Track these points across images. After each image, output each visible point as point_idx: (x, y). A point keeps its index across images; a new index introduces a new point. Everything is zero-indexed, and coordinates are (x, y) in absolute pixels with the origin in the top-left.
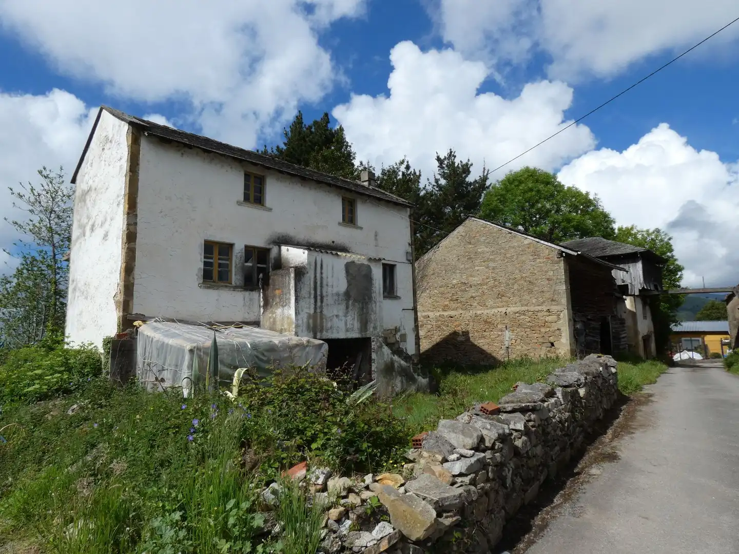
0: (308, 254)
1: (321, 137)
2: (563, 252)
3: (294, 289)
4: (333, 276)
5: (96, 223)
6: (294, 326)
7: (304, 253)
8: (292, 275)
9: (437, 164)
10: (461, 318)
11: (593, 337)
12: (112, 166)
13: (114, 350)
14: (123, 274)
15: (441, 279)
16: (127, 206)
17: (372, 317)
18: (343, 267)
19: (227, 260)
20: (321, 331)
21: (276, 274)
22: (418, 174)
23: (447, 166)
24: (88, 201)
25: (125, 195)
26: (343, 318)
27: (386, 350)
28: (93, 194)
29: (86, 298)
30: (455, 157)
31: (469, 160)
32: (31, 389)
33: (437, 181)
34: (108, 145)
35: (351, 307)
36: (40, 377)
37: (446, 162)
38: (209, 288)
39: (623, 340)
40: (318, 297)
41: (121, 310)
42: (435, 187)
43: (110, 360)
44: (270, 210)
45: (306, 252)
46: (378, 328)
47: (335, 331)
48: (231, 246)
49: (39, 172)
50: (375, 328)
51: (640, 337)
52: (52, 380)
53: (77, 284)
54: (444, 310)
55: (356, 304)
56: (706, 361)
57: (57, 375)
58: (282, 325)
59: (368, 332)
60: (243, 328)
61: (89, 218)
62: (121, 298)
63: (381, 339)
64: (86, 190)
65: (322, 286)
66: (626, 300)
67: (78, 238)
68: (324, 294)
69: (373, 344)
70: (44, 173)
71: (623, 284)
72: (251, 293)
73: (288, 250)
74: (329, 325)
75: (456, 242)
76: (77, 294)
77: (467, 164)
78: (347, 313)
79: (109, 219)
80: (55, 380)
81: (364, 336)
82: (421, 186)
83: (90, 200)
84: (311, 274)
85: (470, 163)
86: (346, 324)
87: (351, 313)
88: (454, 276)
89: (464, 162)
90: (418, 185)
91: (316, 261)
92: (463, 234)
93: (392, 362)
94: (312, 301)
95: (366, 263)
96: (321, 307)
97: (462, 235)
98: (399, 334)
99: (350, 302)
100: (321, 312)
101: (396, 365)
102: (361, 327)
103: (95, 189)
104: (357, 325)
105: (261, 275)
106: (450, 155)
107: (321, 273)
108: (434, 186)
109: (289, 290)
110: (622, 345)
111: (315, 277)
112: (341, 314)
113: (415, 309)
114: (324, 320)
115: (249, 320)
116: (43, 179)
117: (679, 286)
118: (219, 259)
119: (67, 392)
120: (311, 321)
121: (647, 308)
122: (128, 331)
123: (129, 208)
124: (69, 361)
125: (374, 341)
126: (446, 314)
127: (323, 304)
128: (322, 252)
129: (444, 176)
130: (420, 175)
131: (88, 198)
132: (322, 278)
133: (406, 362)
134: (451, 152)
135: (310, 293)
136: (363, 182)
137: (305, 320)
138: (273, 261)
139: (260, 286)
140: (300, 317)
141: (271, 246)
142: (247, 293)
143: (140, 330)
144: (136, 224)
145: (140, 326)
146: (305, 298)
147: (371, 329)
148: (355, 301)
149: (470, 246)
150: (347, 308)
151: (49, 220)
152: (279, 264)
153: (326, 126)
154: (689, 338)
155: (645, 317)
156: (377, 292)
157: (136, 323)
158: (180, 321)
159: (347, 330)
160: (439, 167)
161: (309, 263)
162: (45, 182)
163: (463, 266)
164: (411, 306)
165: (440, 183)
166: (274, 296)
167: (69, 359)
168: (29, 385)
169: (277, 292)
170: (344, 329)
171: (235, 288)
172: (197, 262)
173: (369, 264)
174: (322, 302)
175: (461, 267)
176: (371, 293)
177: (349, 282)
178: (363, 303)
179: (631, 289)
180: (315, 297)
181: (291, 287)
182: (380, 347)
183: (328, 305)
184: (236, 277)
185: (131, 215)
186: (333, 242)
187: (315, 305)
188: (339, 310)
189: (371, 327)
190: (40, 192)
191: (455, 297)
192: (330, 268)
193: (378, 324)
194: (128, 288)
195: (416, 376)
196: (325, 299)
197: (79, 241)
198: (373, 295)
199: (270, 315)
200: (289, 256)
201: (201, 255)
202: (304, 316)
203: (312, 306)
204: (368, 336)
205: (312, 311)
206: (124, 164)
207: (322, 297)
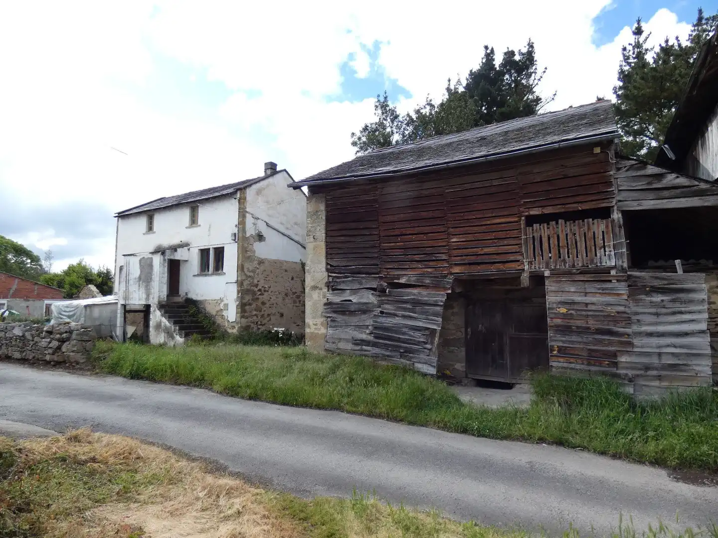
4: (133, 268)
17: (152, 291)
18: (138, 262)
20: (128, 300)
26: (138, 292)
35: (141, 285)
46: (155, 298)
47: (134, 300)
55: (144, 283)
59: (150, 301)
63: (155, 306)
65: (129, 275)
68: (130, 279)
69: (151, 308)
74: (132, 297)
78: (139, 289)
81: (147, 304)
84: (125, 269)
86: (139, 296)
87: (141, 289)
91: (127, 261)
93: (161, 322)
94: (125, 283)
95: (151, 256)
96: (128, 287)
98: (223, 303)
99: (141, 282)
100: (128, 289)
101: (163, 324)
102: (147, 298)
104: (144, 296)
107: (129, 268)
112: (137, 290)
114: (129, 294)
120: (124, 294)
132: (129, 270)
133: (169, 322)
135: (124, 279)
137: (122, 294)
146: (122, 282)
147: (152, 299)
148: (143, 281)
150: (139, 286)
156: (156, 274)
159: (139, 300)
161: (124, 263)
173: (153, 256)
174: (128, 284)
177: (141, 272)
178: (147, 282)
180: (126, 282)
182: (154, 311)
183: (131, 285)
186: (181, 241)
188: (136, 287)
192: (132, 264)
193: (155, 296)
195: (175, 335)
196: (130, 282)
198: (153, 277)
202: (121, 291)
203: (125, 286)
204: (149, 303)
205: (125, 289)
207: (128, 280)
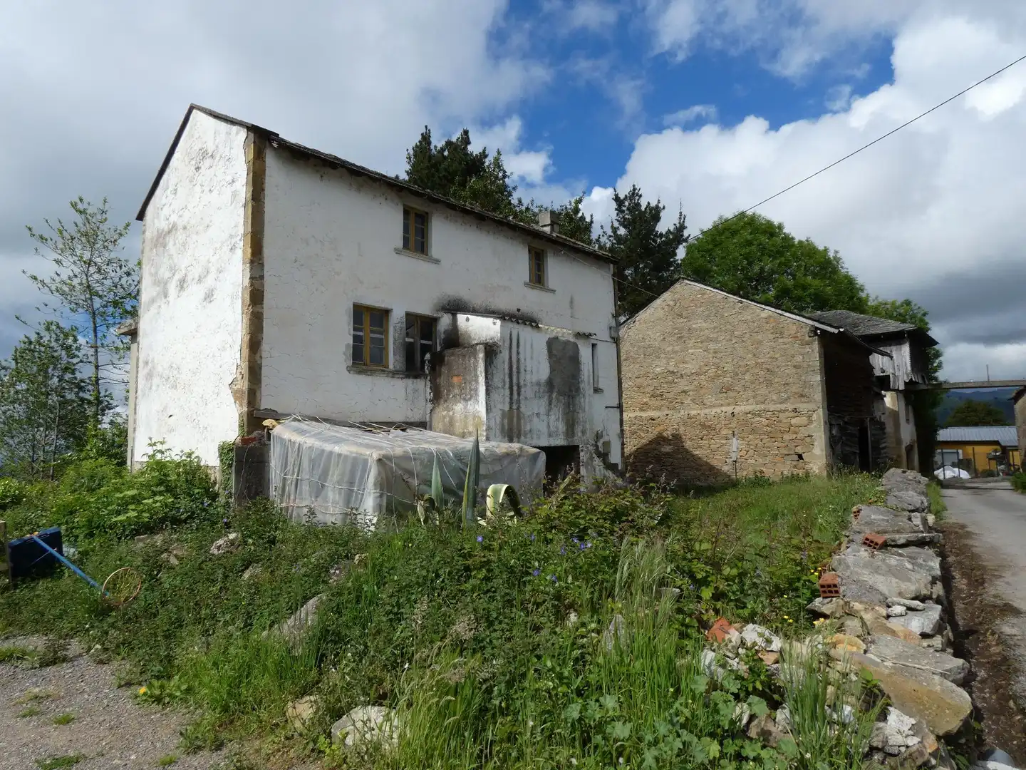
0: (501, 326)
1: (460, 164)
2: (817, 328)
3: (483, 375)
4: (532, 358)
5: (189, 278)
6: (484, 428)
7: (494, 324)
8: (481, 355)
9: (614, 205)
10: (667, 421)
11: (851, 446)
12: (215, 192)
13: (239, 462)
14: (246, 352)
15: (637, 366)
16: (249, 251)
17: (581, 415)
18: (545, 345)
19: (381, 333)
20: (519, 436)
21: (453, 354)
22: (588, 220)
23: (628, 209)
24: (170, 246)
25: (245, 235)
26: (545, 418)
27: (597, 462)
28: (181, 236)
29: (174, 387)
30: (641, 196)
31: (659, 202)
32: (122, 518)
33: (615, 230)
34: (208, 162)
35: (554, 402)
36: (136, 500)
37: (627, 204)
38: (360, 372)
39: (882, 451)
40: (515, 388)
41: (245, 401)
42: (611, 239)
43: (233, 476)
44: (437, 261)
45: (498, 322)
46: (588, 432)
47: (535, 436)
48: (386, 313)
49: (72, 204)
50: (584, 432)
51: (904, 447)
52: (154, 505)
53: (154, 368)
54: (641, 410)
55: (561, 398)
56: (976, 480)
57: (157, 498)
58: (466, 426)
59: (576, 438)
60: (408, 430)
61: (173, 270)
62: (244, 385)
63: (591, 448)
64: (166, 229)
65: (518, 372)
66: (885, 396)
67: (153, 301)
68: (522, 383)
69: (582, 454)
70: (80, 206)
71: (882, 374)
72: (415, 381)
73: (468, 320)
74: (528, 428)
75: (661, 313)
76: (156, 381)
77: (657, 207)
78: (549, 411)
79: (213, 269)
80: (158, 504)
81: (571, 444)
82: (594, 236)
83: (175, 244)
84: (505, 355)
85: (661, 205)
86: (548, 426)
87: (554, 410)
88: (657, 362)
89: (653, 204)
90: (590, 236)
91: (511, 335)
92: (671, 303)
94: (507, 392)
95: (572, 339)
96: (519, 402)
97: (668, 305)
98: (601, 441)
99: (554, 395)
100: (518, 408)
102: (567, 430)
103: (185, 228)
104: (561, 427)
105: (428, 356)
106: (633, 194)
107: (518, 353)
108: (610, 236)
109: (476, 376)
110: (882, 458)
111: (510, 358)
112: (543, 410)
113: (620, 407)
114: (522, 421)
115: (412, 420)
116: (77, 214)
117: (936, 379)
118: (372, 332)
119: (176, 521)
120: (506, 421)
121: (910, 408)
122: (255, 434)
123: (253, 254)
124: (169, 479)
125: (582, 451)
126: (644, 415)
127: (521, 397)
128: (518, 323)
129: (624, 223)
130: (592, 222)
131: (170, 242)
132: (518, 360)
134: (634, 189)
135: (504, 381)
136: (542, 226)
137: (498, 420)
138: (443, 336)
139: (427, 372)
140: (491, 415)
141: (439, 315)
142: (410, 382)
143: (275, 432)
144: (262, 277)
145: (274, 426)
146: (498, 388)
147: (580, 434)
148: (560, 393)
149: (682, 320)
150: (550, 403)
151: (86, 275)
152: (455, 340)
153: (465, 149)
154: (955, 451)
155: (908, 420)
156: (586, 379)
157: (266, 423)
158: (326, 420)
159: (550, 435)
160: (616, 209)
161: (503, 338)
162: (79, 219)
163: (671, 348)
164: (616, 403)
165: (619, 233)
166: (451, 386)
167: (168, 475)
168: (118, 513)
169: (455, 380)
170: (546, 433)
171: (394, 374)
172: (345, 336)
173: (576, 341)
174: (519, 394)
175: (668, 349)
176: (579, 383)
177: (552, 370)
178: (569, 396)
179: (894, 382)
180: (511, 387)
181: (479, 373)
182: (591, 459)
183: (526, 398)
184: (394, 359)
185: (256, 264)
186: (519, 310)
187: (511, 399)
188: (539, 405)
189: (579, 429)
190: (74, 234)
191: (658, 392)
192: (528, 346)
193: (588, 426)
194: (254, 372)
196: (523, 390)
197: (156, 305)
198: (582, 386)
199: (444, 413)
200: (470, 329)
201: (349, 325)
202: (497, 415)
203: (508, 400)
204: (575, 444)
205: (507, 408)
206: (242, 189)
207: (519, 387)
